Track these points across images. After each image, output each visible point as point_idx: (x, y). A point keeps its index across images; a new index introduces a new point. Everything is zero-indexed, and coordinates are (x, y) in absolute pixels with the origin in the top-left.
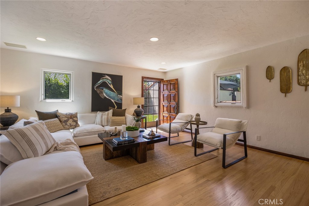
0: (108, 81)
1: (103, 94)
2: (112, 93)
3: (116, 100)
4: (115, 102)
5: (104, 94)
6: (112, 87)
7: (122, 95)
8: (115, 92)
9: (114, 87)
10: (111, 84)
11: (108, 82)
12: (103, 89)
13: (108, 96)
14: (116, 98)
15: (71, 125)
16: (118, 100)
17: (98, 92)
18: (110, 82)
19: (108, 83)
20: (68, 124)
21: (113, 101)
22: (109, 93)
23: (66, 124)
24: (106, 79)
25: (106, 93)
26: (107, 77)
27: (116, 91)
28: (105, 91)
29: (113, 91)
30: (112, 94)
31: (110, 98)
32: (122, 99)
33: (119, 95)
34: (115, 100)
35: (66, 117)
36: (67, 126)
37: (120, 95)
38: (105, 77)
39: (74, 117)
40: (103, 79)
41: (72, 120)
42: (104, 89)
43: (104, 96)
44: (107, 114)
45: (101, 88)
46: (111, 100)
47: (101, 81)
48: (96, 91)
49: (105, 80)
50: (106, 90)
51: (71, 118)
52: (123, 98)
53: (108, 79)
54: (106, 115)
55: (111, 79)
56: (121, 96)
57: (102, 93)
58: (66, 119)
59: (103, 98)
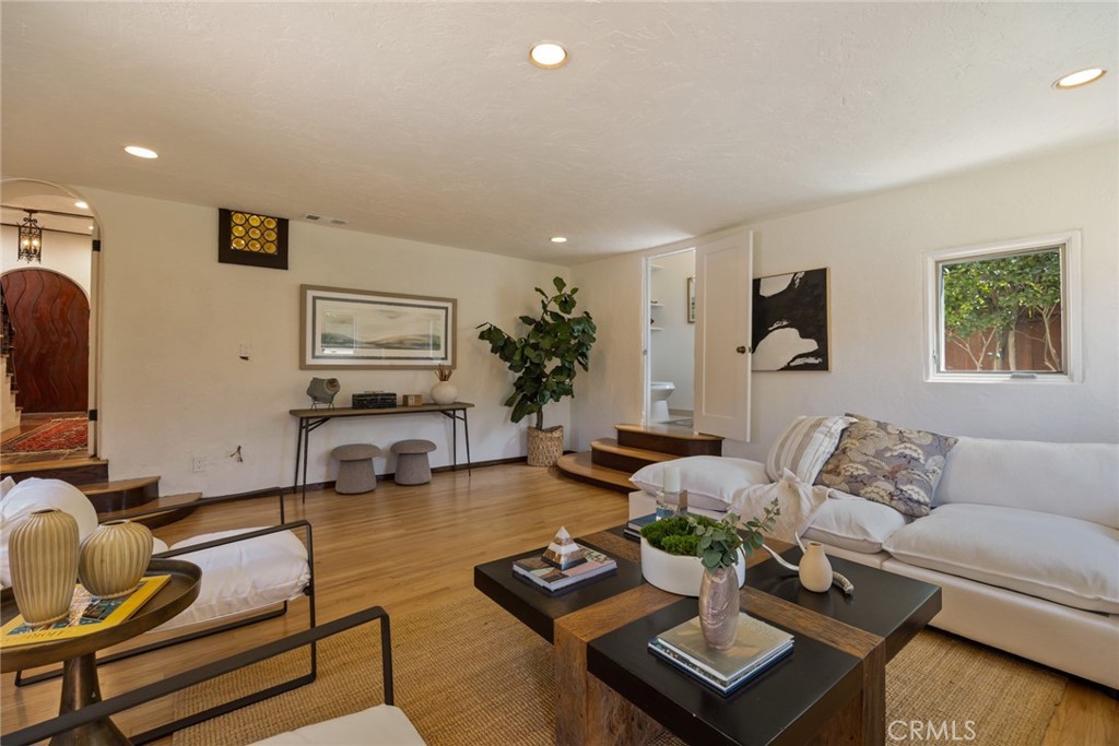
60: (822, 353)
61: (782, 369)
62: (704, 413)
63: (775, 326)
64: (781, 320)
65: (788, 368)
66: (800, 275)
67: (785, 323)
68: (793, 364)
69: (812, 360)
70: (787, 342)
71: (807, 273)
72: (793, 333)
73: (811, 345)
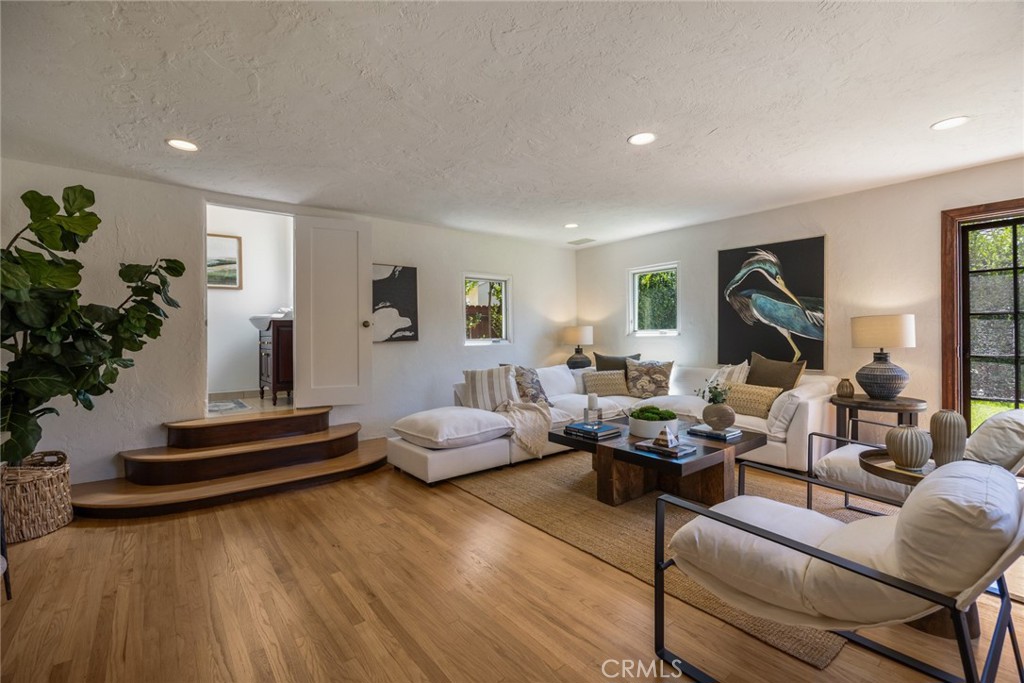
0: (767, 267)
1: (751, 311)
2: (781, 304)
3: (798, 327)
4: (793, 336)
5: (755, 312)
6: (780, 284)
7: (822, 311)
8: (793, 302)
9: (787, 286)
10: (777, 274)
11: (767, 271)
12: (750, 297)
13: (765, 317)
14: (798, 323)
15: (644, 390)
16: (805, 330)
17: (736, 306)
18: (774, 270)
19: (766, 274)
20: (638, 386)
21: (784, 332)
22: (769, 306)
23: (635, 386)
24: (758, 261)
25: (760, 309)
26: (764, 255)
27: (795, 296)
28: (758, 302)
29: (786, 299)
30: (782, 309)
31: (772, 325)
32: (822, 327)
33: (807, 312)
34: (793, 329)
35: (636, 370)
36: (635, 390)
37: (814, 309)
38: (756, 258)
39: (655, 373)
40: (751, 263)
41: (649, 378)
42: (754, 296)
43: (752, 316)
44: (729, 373)
45: (745, 292)
46: (779, 328)
47: (743, 271)
48: (729, 305)
49: (756, 267)
50: (759, 299)
51: (647, 373)
52: (826, 322)
53: (765, 261)
54: (725, 375)
55: (779, 258)
56: (819, 315)
57: (747, 308)
58: (636, 373)
59: (750, 323)
60: (414, 328)
61: (386, 340)
62: (312, 387)
63: (380, 305)
64: (385, 302)
65: (391, 340)
66: (400, 269)
67: (388, 304)
68: (394, 336)
69: (408, 334)
70: (390, 319)
71: (403, 268)
72: (394, 312)
73: (406, 322)
